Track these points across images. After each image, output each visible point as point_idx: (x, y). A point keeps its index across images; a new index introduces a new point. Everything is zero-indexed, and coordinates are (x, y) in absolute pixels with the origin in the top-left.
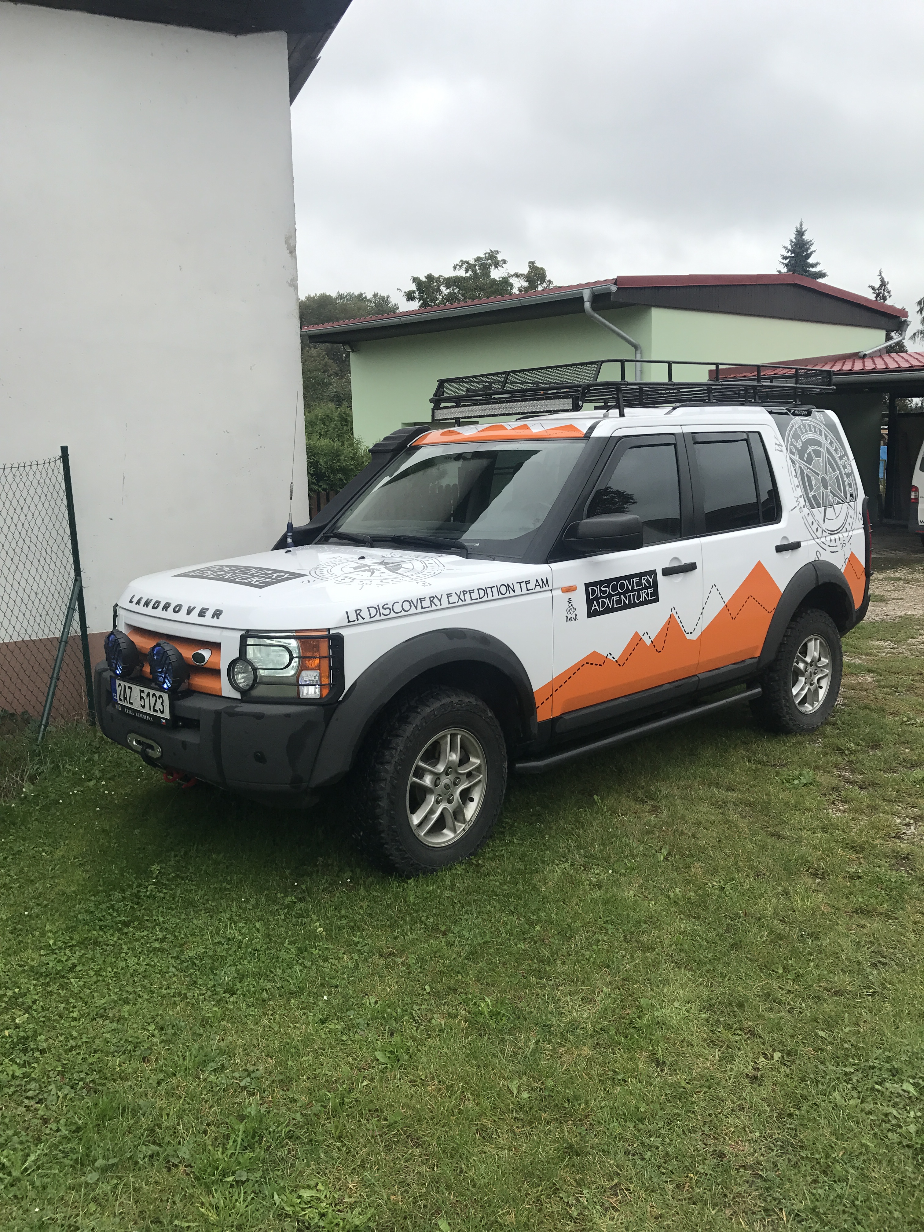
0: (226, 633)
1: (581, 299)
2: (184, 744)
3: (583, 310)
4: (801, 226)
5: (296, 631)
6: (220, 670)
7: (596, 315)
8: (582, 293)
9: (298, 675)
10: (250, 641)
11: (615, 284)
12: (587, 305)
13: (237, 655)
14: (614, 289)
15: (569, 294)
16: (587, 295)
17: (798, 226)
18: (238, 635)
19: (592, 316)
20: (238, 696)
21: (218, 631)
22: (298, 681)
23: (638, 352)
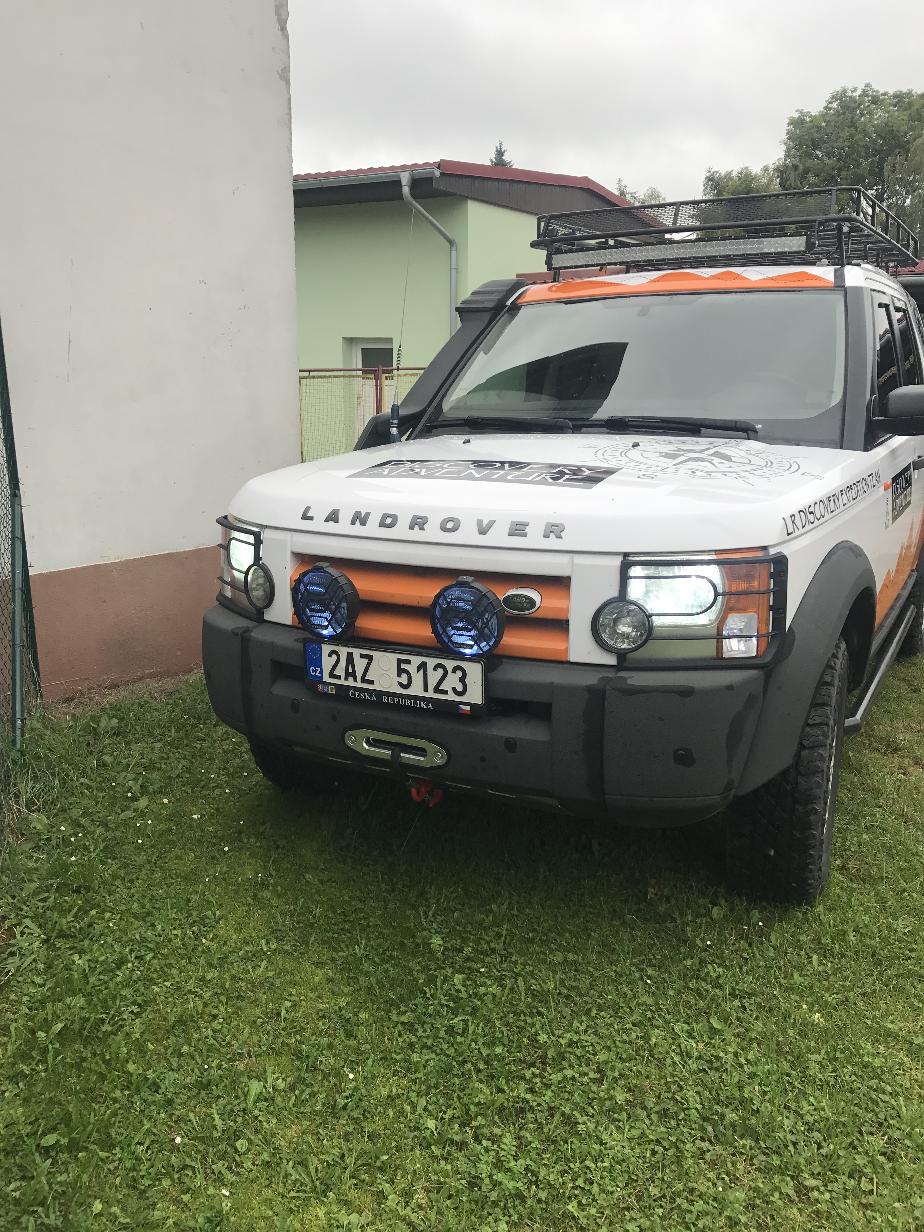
0: (579, 560)
1: (397, 184)
2: (510, 745)
3: (400, 197)
4: (501, 145)
5: (717, 552)
6: (567, 621)
7: (414, 202)
8: (399, 176)
9: (721, 621)
10: (636, 571)
11: (439, 168)
12: (406, 190)
13: (614, 593)
14: (438, 173)
15: (384, 177)
16: (405, 178)
17: (498, 146)
18: (617, 561)
19: (411, 204)
20: (611, 660)
21: (565, 559)
22: (719, 629)
23: (454, 248)
